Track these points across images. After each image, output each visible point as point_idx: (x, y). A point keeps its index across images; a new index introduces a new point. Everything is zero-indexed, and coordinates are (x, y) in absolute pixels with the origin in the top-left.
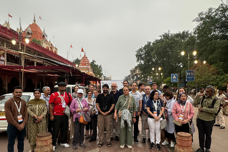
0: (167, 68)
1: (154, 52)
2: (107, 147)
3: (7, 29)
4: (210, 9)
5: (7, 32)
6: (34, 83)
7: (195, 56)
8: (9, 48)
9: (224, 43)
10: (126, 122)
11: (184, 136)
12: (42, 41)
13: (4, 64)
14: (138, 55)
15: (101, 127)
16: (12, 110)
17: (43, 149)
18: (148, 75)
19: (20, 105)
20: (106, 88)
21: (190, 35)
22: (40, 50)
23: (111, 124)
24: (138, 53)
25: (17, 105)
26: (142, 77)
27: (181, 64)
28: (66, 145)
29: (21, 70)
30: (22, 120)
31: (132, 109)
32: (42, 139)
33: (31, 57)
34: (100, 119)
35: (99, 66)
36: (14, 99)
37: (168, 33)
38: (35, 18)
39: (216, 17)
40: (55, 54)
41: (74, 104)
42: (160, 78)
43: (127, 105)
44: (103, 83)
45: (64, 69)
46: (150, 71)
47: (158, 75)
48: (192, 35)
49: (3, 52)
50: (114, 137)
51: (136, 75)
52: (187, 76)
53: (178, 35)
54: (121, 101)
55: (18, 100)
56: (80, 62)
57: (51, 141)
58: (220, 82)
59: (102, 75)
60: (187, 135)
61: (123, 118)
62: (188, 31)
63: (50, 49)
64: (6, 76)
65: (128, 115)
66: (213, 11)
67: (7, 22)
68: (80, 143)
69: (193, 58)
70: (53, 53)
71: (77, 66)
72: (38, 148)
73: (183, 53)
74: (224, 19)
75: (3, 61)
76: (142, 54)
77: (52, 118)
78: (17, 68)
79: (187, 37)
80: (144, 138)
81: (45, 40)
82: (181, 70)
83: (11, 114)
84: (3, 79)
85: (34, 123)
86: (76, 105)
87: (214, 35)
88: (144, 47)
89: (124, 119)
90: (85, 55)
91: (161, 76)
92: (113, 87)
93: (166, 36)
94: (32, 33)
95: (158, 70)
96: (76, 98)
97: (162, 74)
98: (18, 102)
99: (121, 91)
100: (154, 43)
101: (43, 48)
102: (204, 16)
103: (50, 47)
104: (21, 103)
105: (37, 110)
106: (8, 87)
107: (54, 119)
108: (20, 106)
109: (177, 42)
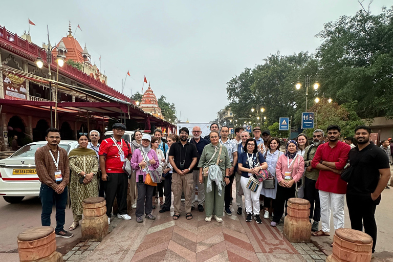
0: (273, 109)
1: (254, 85)
2: (185, 220)
3: (27, 44)
4: (343, 19)
5: (27, 48)
6: (72, 129)
7: (316, 92)
8: (33, 73)
9: (361, 71)
10: (214, 183)
11: (299, 204)
12: (83, 65)
13: (26, 99)
14: (230, 89)
15: (176, 192)
16: (46, 163)
17: (94, 221)
18: (245, 120)
19: (59, 156)
20: (185, 134)
21: (309, 59)
22: (80, 78)
23: (192, 187)
24: (230, 86)
25: (52, 156)
26: (235, 123)
27: (294, 103)
28: (127, 217)
29: (53, 108)
30: (61, 178)
31: (224, 165)
32: (92, 206)
33: (67, 87)
34: (175, 180)
35: (171, 104)
36: (48, 148)
37: (277, 55)
38: (70, 27)
39: (351, 31)
40: (104, 86)
41: (136, 156)
42: (263, 124)
43: (217, 159)
44: (180, 127)
45: (119, 108)
46: (248, 114)
47: (260, 120)
48: (314, 59)
49: (24, 80)
50: (196, 206)
51: (227, 119)
52: (304, 121)
53: (291, 59)
54: (208, 152)
55: (54, 149)
56: (141, 98)
57: (104, 209)
58: (351, 131)
59: (176, 119)
60: (304, 202)
61: (210, 177)
62: (307, 52)
63: (95, 77)
64: (30, 118)
65: (217, 172)
66: (346, 22)
67: (27, 33)
68: (147, 214)
69: (313, 95)
70: (100, 83)
71: (137, 103)
72: (86, 219)
73: (298, 86)
74: (362, 34)
75: (24, 94)
76: (237, 88)
77: (105, 176)
78: (47, 104)
79: (305, 62)
80: (240, 207)
81: (87, 63)
82: (295, 112)
83: (44, 169)
84: (25, 121)
85: (81, 184)
86: (140, 158)
87: (346, 59)
88: (239, 76)
89: (212, 179)
90: (149, 88)
91: (264, 121)
92: (196, 131)
93: (274, 60)
94: (67, 51)
95: (259, 112)
96: (140, 148)
97: (265, 118)
98: (55, 151)
99: (207, 139)
100: (254, 70)
101: (85, 75)
102: (333, 29)
103: (96, 75)
104: (59, 154)
105: (85, 164)
106: (33, 134)
107: (107, 178)
108: (58, 158)
109: (289, 69)
